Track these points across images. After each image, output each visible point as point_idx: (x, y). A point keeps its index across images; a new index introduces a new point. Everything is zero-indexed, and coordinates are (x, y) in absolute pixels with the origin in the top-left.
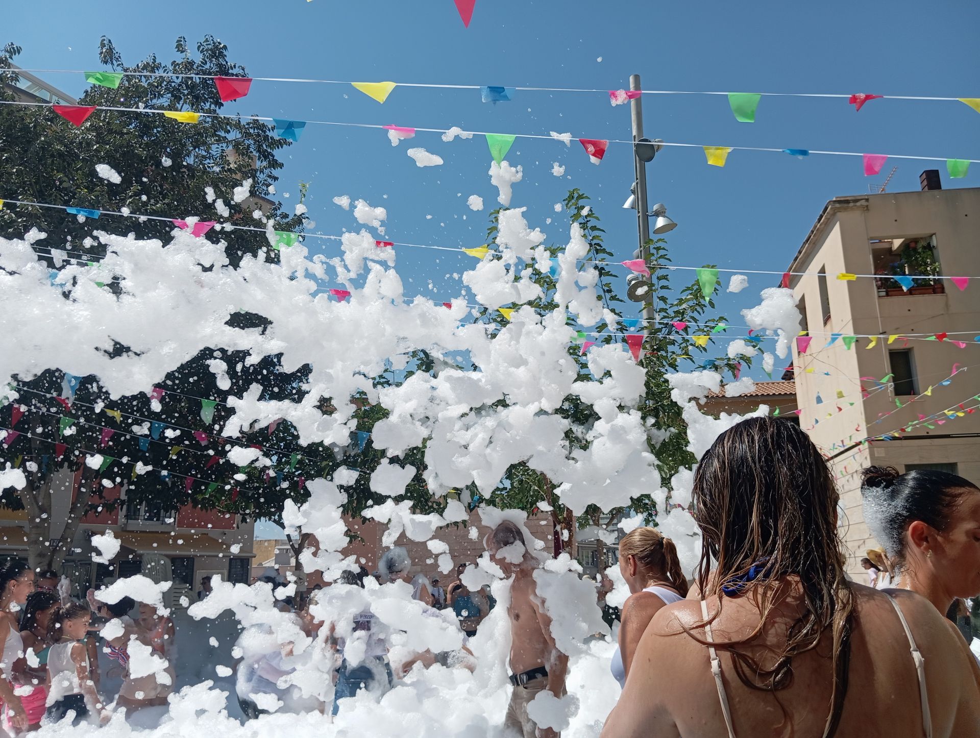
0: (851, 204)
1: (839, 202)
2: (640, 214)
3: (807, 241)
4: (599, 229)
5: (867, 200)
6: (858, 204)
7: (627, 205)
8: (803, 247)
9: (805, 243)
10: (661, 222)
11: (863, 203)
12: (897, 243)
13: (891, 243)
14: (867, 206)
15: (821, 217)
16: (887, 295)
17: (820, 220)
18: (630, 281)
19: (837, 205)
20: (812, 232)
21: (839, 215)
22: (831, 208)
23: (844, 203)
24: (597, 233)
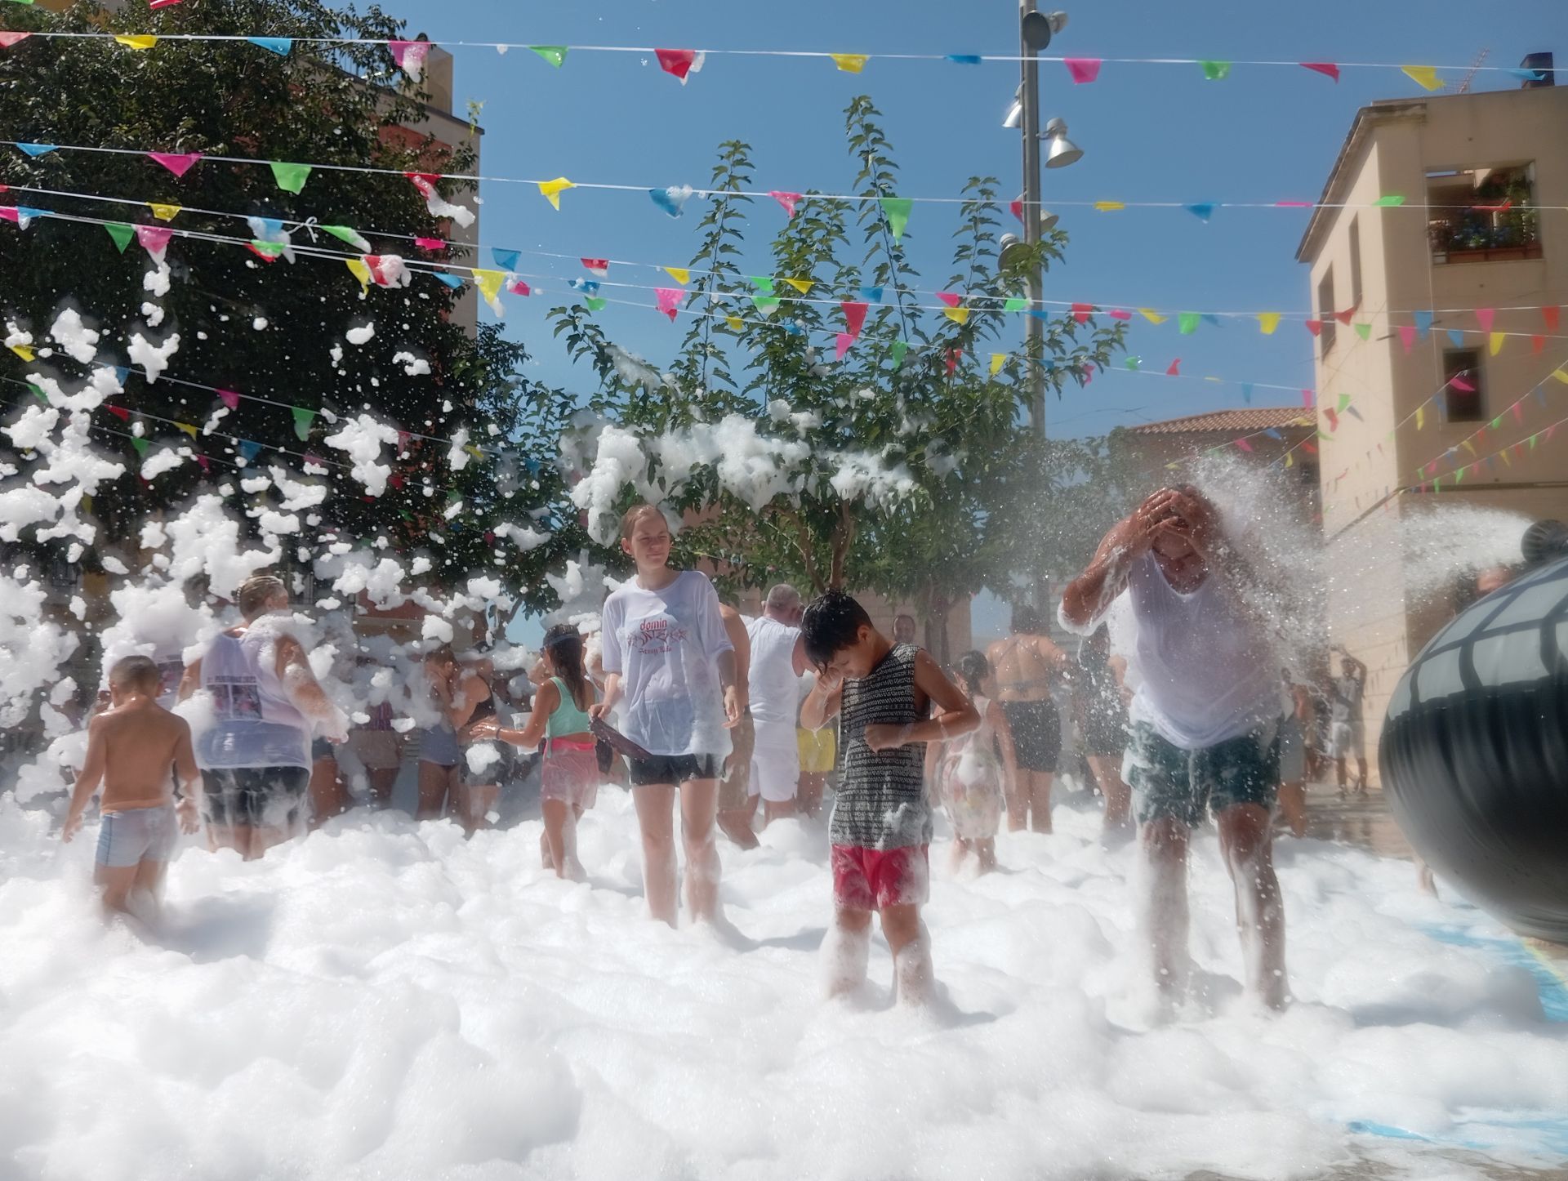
0: (1397, 114)
1: (1378, 109)
2: (1026, 136)
3: (1334, 174)
4: (889, 163)
5: (1424, 106)
6: (1409, 112)
7: (1010, 122)
8: (1328, 185)
9: (1331, 179)
10: (1057, 147)
11: (1417, 110)
12: (1481, 175)
13: (1472, 176)
14: (1424, 116)
15: (1351, 135)
16: (1449, 261)
17: (1350, 138)
18: (1006, 245)
19: (1375, 115)
20: (1340, 159)
21: (1379, 131)
22: (1365, 121)
23: (1385, 112)
24: (884, 168)
